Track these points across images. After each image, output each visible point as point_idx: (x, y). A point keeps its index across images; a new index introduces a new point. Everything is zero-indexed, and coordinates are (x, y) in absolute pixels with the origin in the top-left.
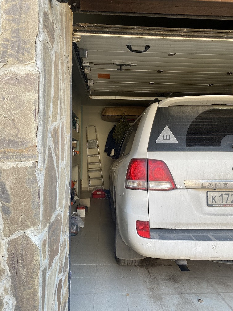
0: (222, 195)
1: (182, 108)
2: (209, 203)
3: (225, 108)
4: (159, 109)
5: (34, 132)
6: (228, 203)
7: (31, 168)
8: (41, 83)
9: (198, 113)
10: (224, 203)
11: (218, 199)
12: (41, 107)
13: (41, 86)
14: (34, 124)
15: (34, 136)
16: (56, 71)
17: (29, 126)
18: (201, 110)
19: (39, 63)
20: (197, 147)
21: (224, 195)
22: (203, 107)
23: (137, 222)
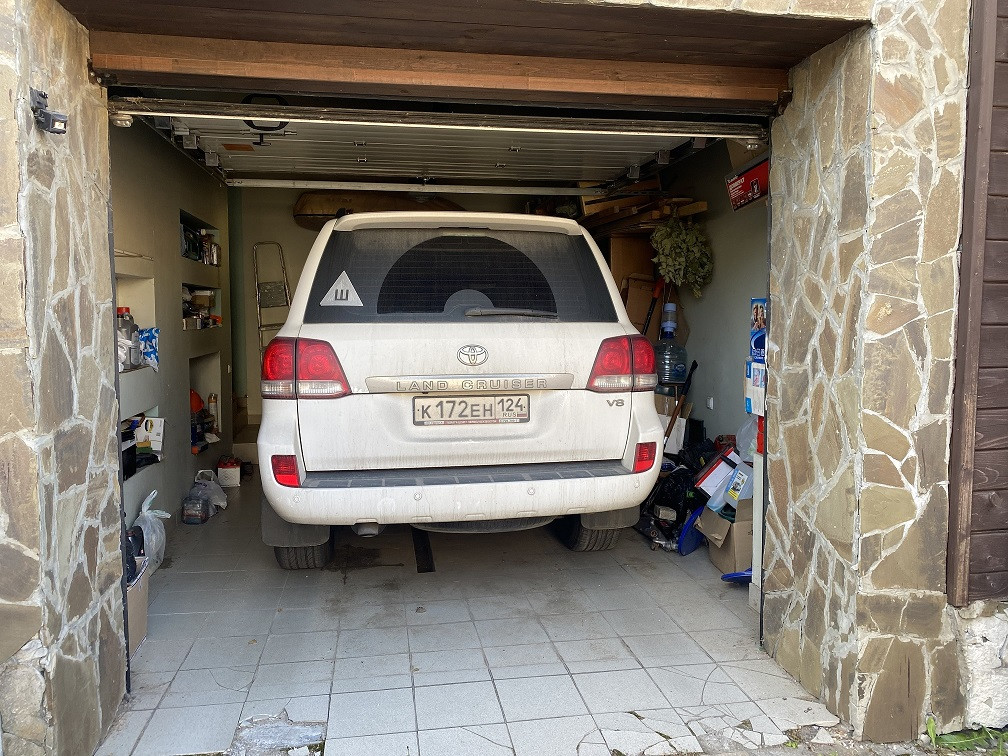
0: (441, 403)
1: (380, 235)
2: (417, 420)
3: (466, 234)
4: (334, 233)
5: (21, 311)
6: (453, 418)
7: (20, 355)
8: (28, 249)
9: (408, 245)
10: (446, 418)
11: (434, 411)
12: (30, 279)
13: (29, 253)
14: (21, 302)
15: (21, 316)
16: (62, 217)
17: (14, 304)
18: (416, 239)
19: (24, 224)
20: (398, 314)
21: (445, 404)
22: (421, 233)
23: (274, 457)
